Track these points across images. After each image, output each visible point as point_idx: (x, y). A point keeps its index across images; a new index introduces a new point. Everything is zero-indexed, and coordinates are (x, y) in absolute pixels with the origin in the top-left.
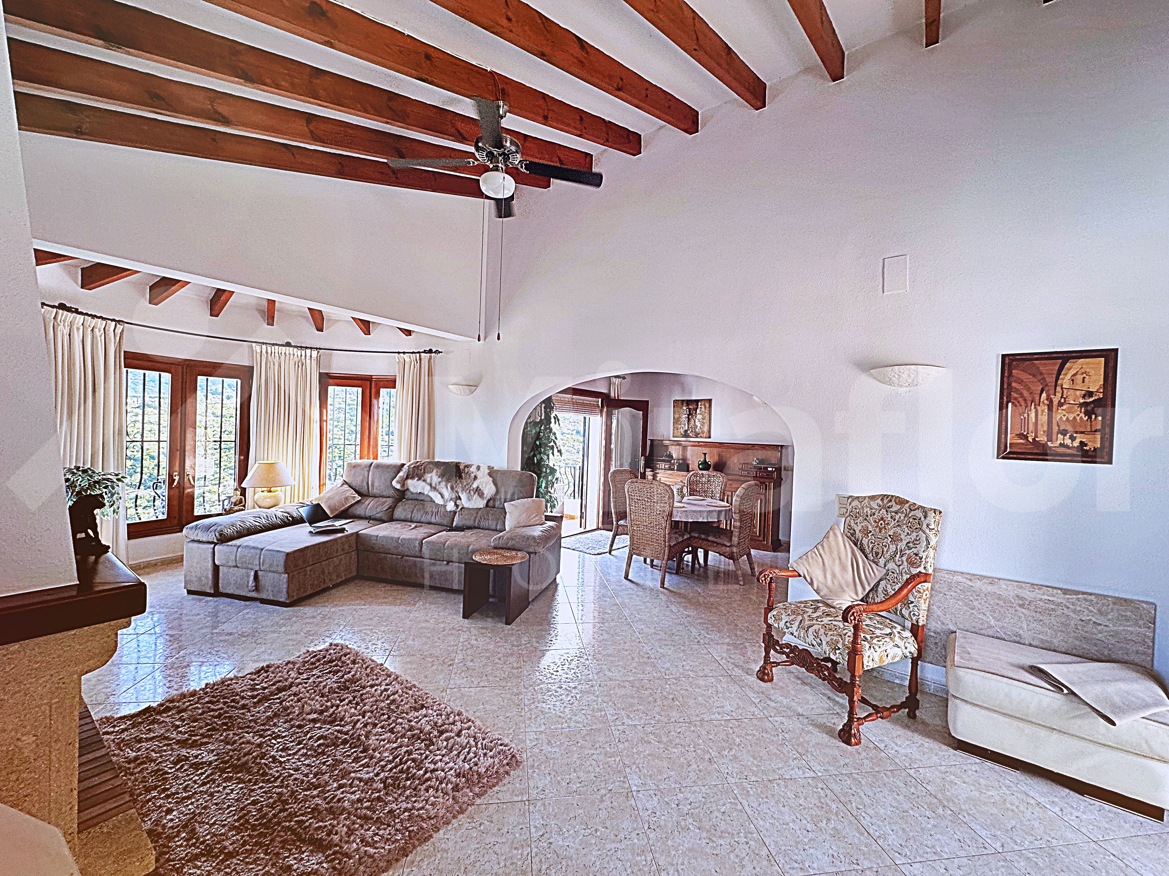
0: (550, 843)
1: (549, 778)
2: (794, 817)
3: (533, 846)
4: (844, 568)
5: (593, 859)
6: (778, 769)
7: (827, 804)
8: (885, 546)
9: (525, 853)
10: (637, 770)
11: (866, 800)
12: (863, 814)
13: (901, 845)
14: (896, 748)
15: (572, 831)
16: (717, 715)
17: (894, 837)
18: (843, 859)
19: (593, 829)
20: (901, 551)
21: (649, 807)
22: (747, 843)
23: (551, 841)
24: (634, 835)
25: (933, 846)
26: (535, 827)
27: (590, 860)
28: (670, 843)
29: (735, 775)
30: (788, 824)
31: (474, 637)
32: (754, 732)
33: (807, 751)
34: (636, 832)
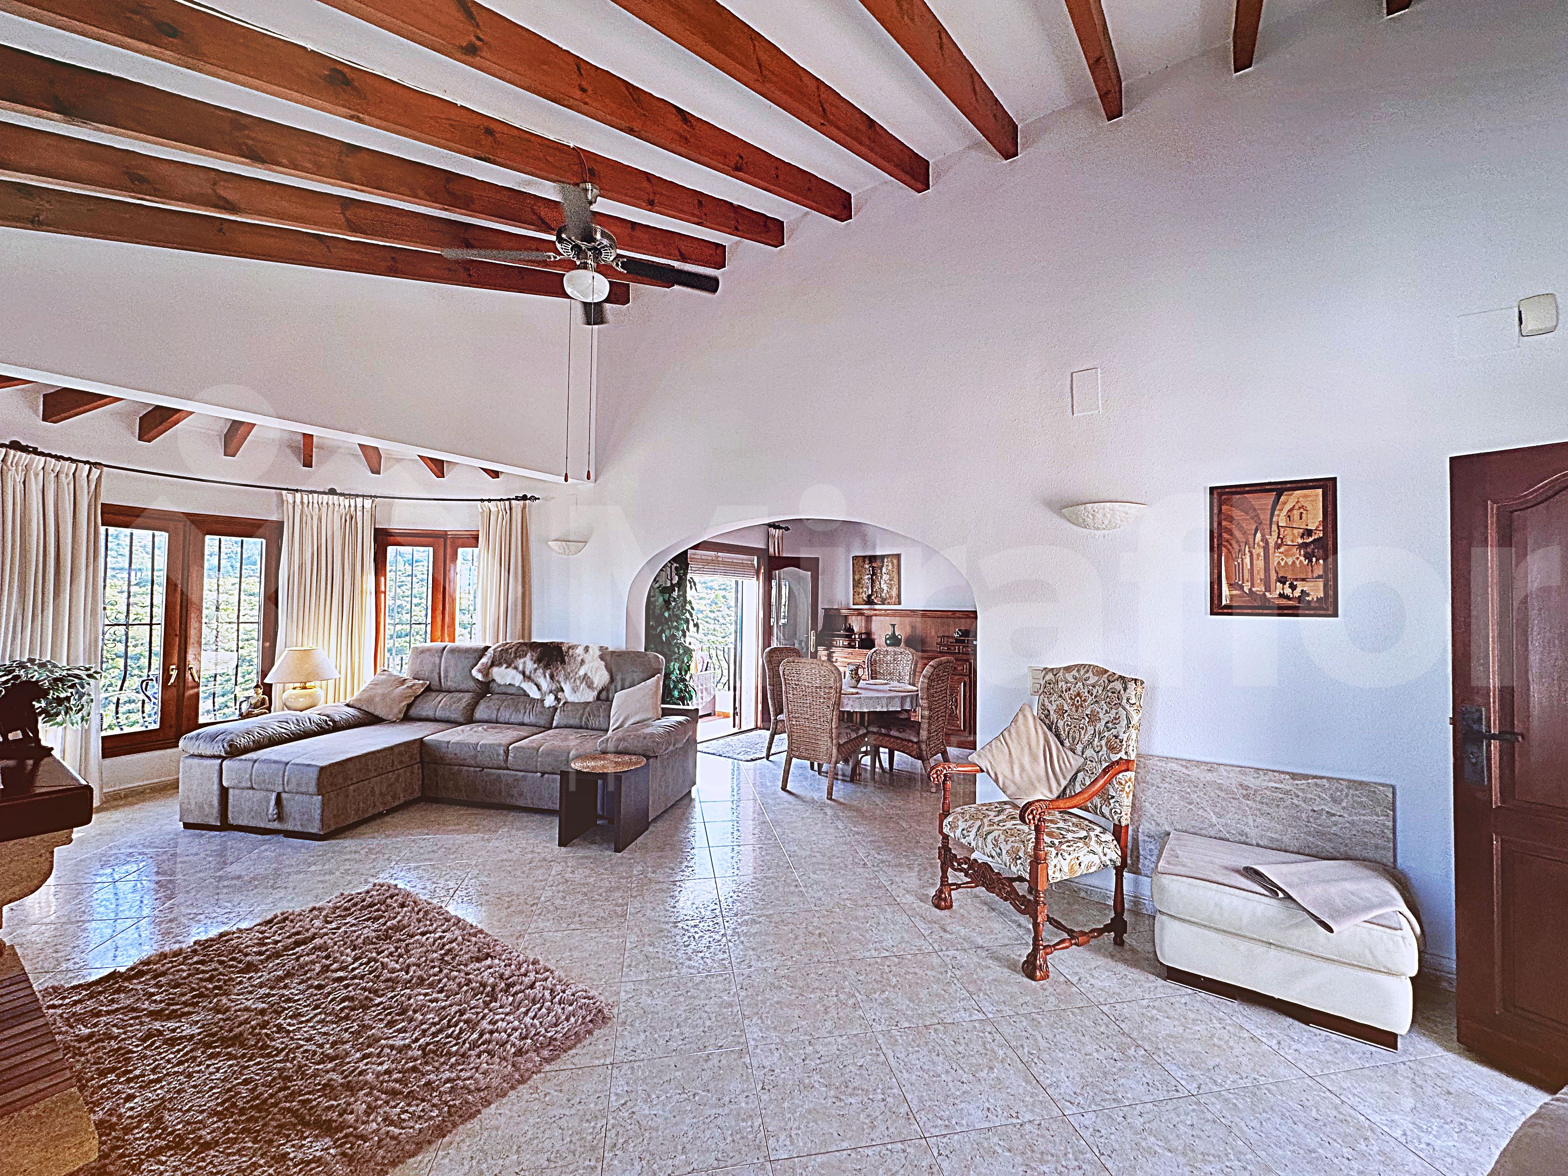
0: (633, 1112)
1: (643, 1036)
2: (949, 1068)
3: (610, 1117)
4: (1034, 758)
5: (686, 1129)
6: (939, 1012)
7: (993, 1050)
8: (1083, 728)
9: (599, 1125)
10: (759, 1021)
11: (1043, 1043)
12: (1036, 1060)
13: (1075, 1093)
14: (1092, 981)
15: (664, 1097)
16: (873, 951)
17: (1068, 1084)
18: (1000, 1112)
19: (691, 1093)
20: (1100, 734)
21: (767, 1064)
22: (883, 1100)
23: (634, 1110)
24: (742, 1098)
25: (1114, 1093)
26: (617, 1094)
27: (682, 1130)
28: (786, 1105)
29: (883, 1021)
30: (939, 1076)
31: (569, 869)
32: (917, 970)
33: (980, 990)
34: (746, 1094)
